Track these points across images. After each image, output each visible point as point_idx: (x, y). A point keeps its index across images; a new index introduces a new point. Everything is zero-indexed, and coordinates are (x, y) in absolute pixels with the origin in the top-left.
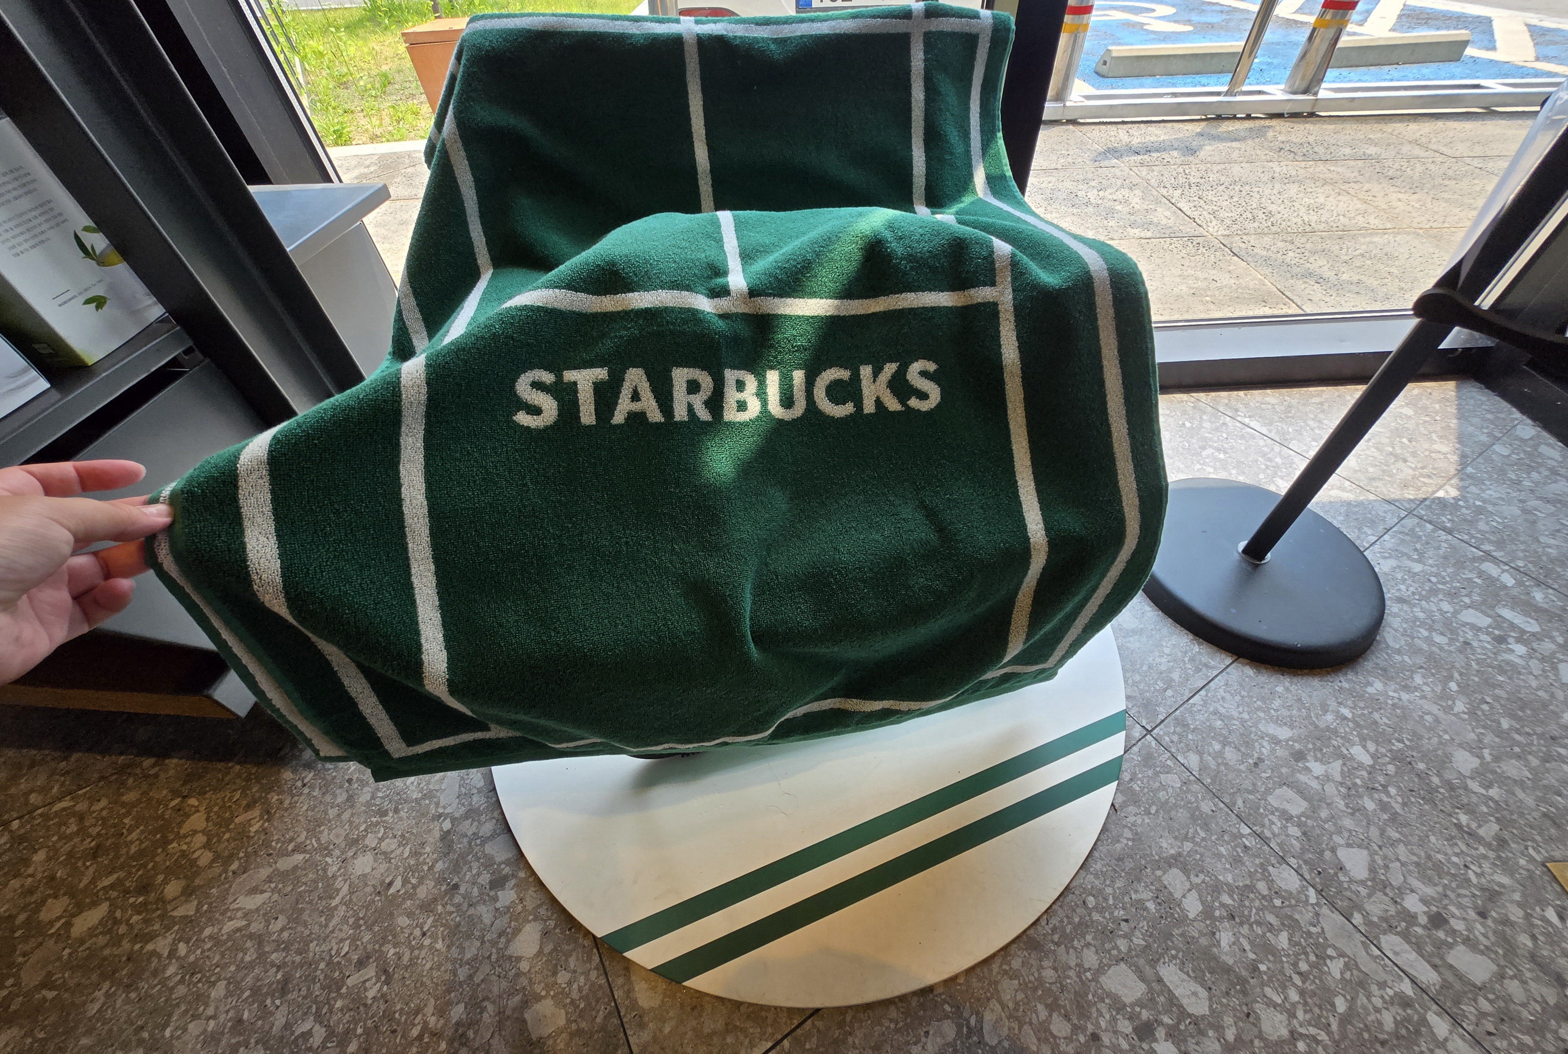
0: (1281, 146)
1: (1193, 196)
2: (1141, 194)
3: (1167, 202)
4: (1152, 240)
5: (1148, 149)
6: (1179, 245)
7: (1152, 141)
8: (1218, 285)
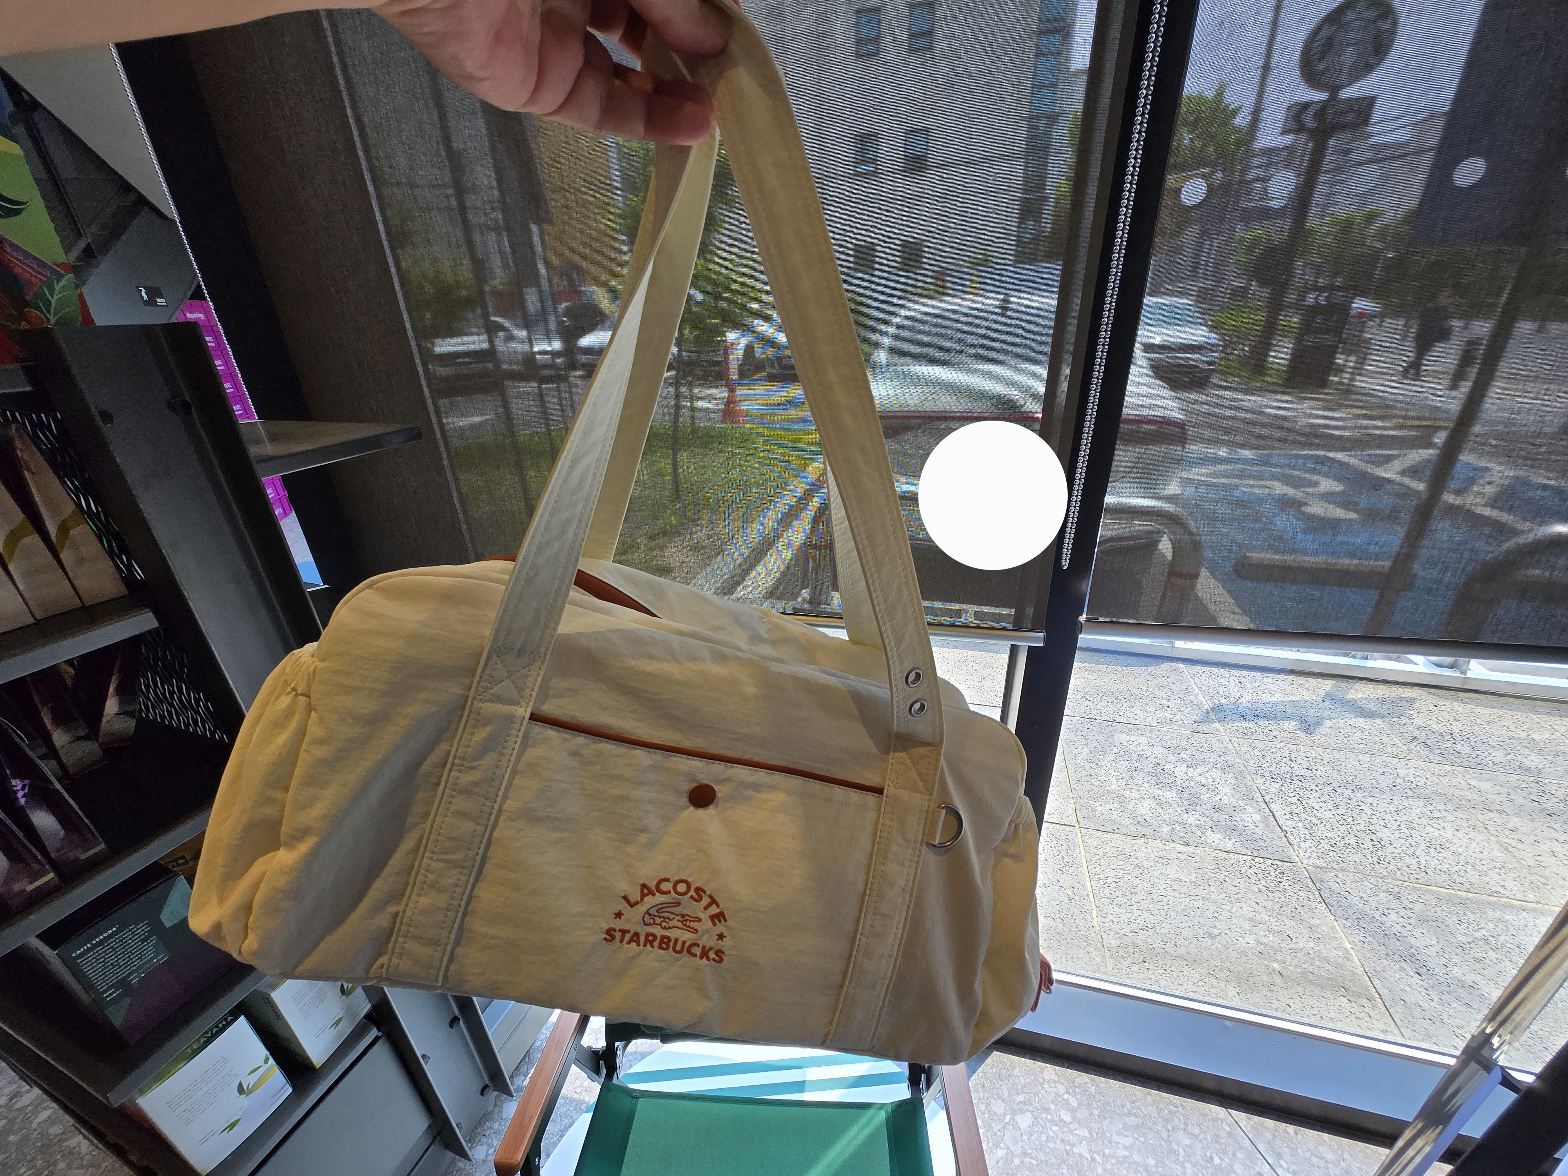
0: (1416, 733)
1: (1292, 795)
2: (1233, 782)
3: (1260, 799)
4: (1231, 855)
5: (1256, 713)
6: (1260, 871)
7: (1264, 701)
8: (1293, 946)
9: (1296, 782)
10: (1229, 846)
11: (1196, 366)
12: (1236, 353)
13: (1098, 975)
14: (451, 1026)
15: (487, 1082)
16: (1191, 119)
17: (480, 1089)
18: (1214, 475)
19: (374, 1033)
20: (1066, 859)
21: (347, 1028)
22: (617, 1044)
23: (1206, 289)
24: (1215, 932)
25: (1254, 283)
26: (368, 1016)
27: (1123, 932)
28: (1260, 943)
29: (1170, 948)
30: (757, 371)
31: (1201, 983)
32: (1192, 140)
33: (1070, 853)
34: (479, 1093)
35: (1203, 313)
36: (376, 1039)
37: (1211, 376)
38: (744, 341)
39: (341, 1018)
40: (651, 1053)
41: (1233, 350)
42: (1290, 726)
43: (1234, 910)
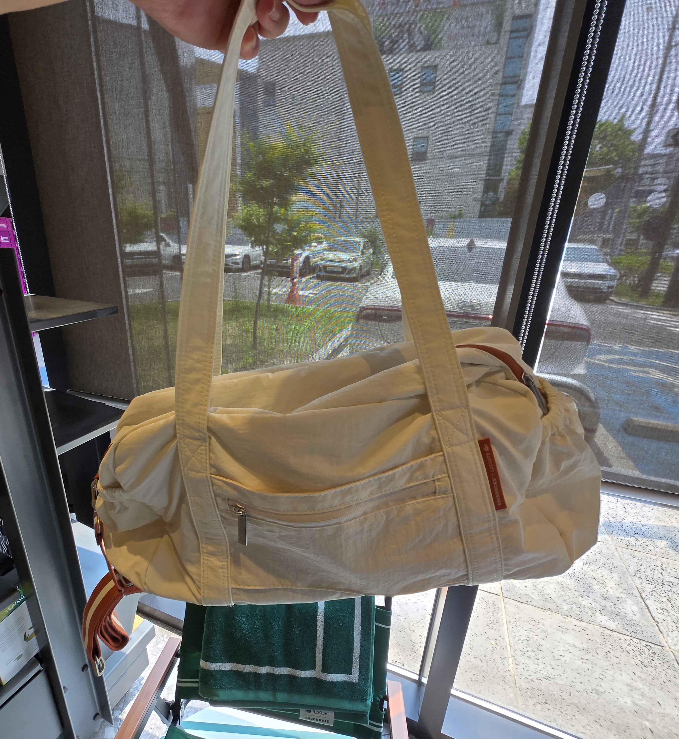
1: (663, 595)
2: (617, 579)
3: (638, 595)
4: (614, 633)
5: (637, 531)
6: (637, 649)
7: (642, 523)
8: (661, 711)
9: (666, 587)
10: (613, 626)
11: (600, 289)
12: (628, 282)
13: (511, 708)
14: (83, 670)
15: (99, 712)
16: (601, 135)
17: (93, 715)
18: (609, 361)
19: (39, 667)
20: (492, 618)
21: (24, 662)
22: (182, 700)
23: (609, 239)
24: (601, 690)
25: (642, 237)
26: (36, 656)
27: (530, 678)
28: (636, 704)
29: (565, 695)
30: (309, 273)
31: (589, 727)
32: (601, 148)
33: (495, 614)
34: (92, 718)
35: (606, 254)
36: (39, 672)
37: (610, 296)
38: (304, 255)
39: (21, 655)
40: (201, 709)
41: (626, 279)
42: (662, 544)
43: (615, 676)
